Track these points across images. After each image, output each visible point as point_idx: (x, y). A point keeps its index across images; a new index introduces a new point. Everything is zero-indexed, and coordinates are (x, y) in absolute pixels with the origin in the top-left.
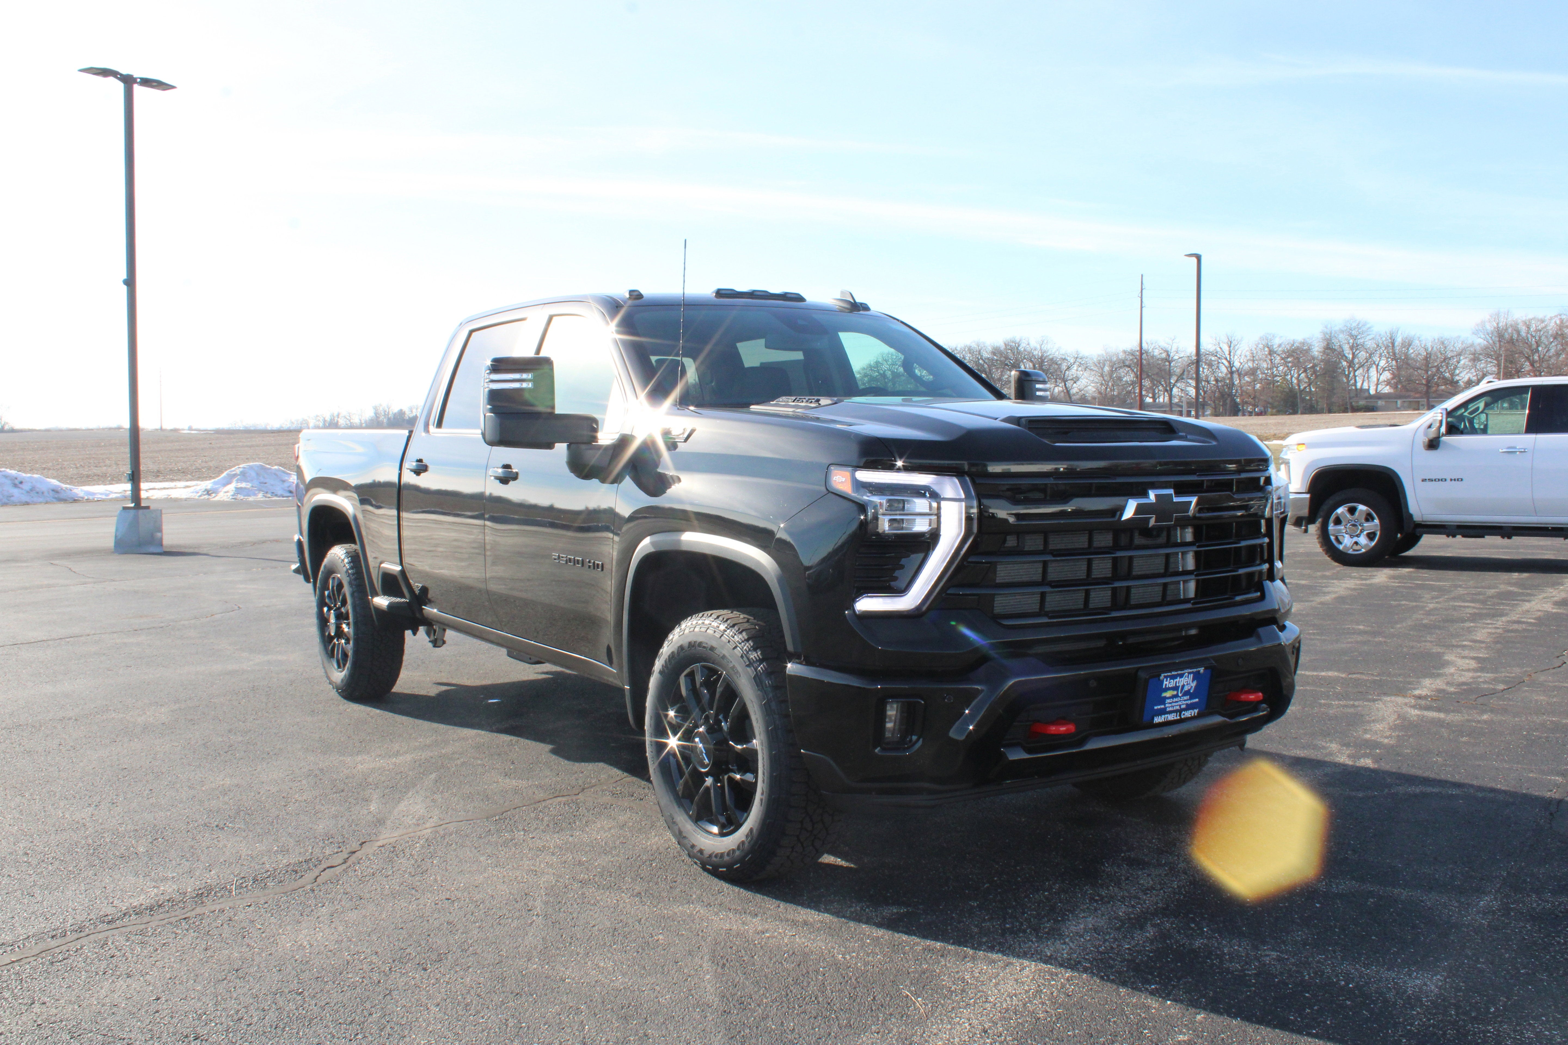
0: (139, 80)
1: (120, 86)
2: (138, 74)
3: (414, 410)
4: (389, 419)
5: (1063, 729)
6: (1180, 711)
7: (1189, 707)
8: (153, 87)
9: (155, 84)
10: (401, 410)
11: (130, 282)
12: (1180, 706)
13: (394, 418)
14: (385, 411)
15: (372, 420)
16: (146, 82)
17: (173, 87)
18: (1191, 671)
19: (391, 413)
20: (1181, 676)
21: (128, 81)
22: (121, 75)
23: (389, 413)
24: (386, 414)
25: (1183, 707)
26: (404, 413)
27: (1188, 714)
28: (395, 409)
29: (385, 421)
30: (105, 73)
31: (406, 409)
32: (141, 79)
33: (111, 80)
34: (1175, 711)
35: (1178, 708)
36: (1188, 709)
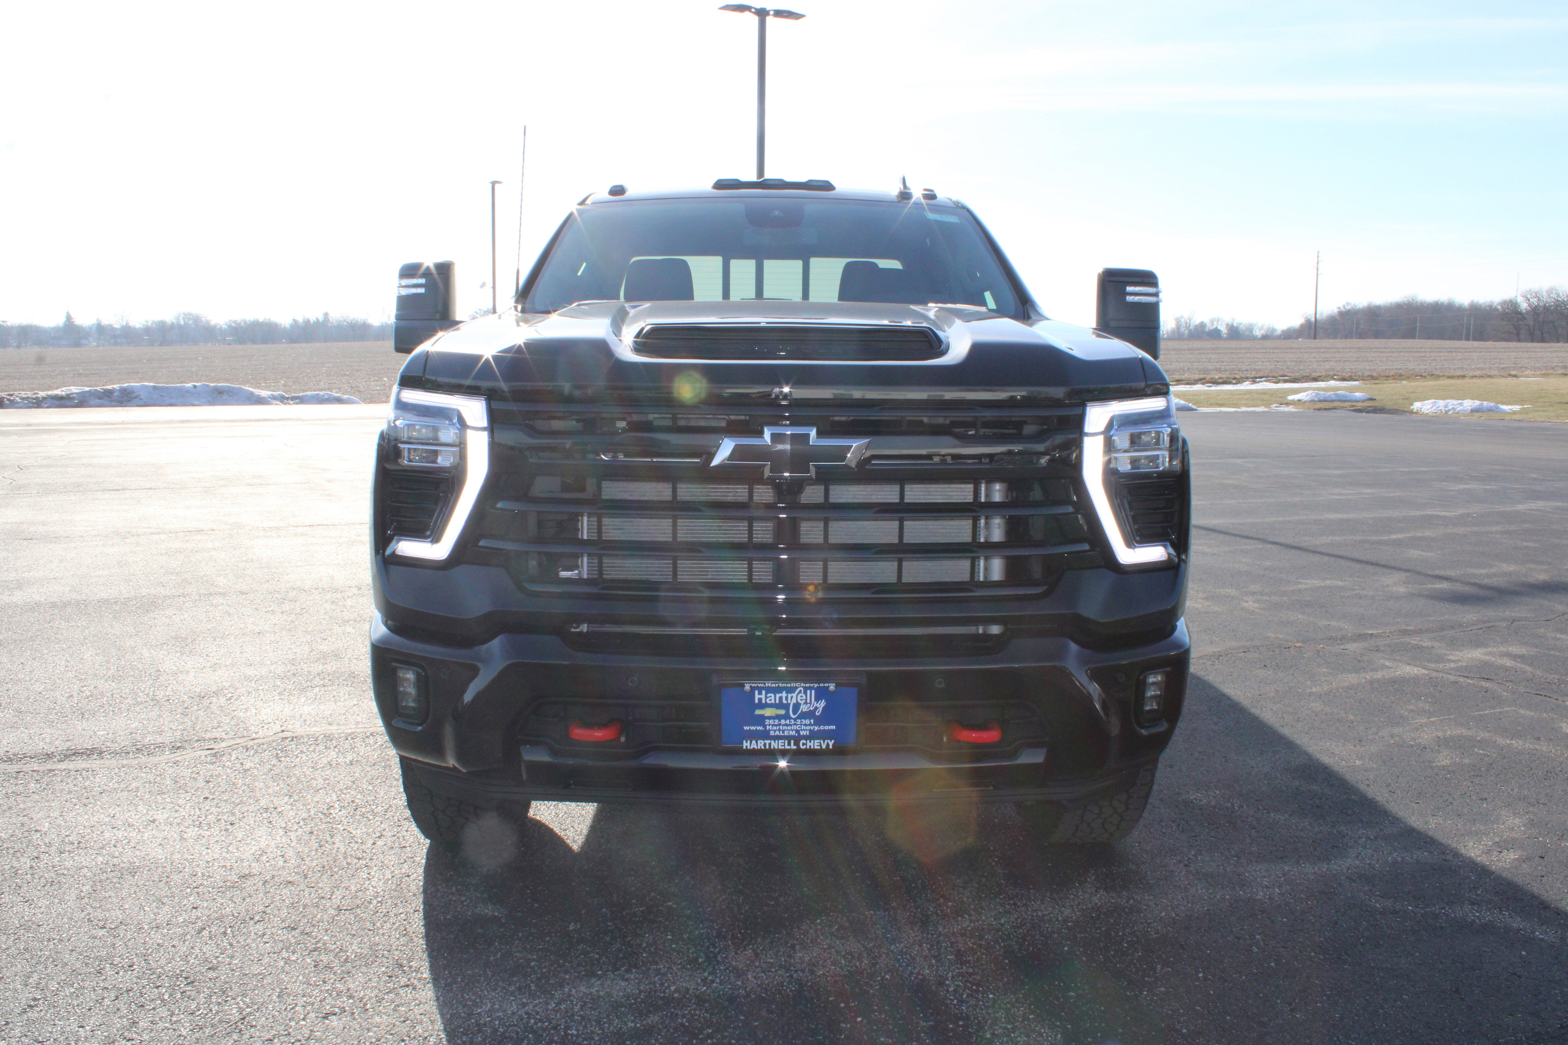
0: (772, 13)
1: (755, 19)
2: (770, 6)
3: (1215, 323)
4: (1190, 331)
6: (797, 738)
7: (816, 735)
8: (786, 17)
9: (785, 14)
10: (1202, 323)
13: (1195, 329)
14: (1187, 323)
15: (1173, 331)
16: (779, 14)
17: (802, 16)
19: (1192, 325)
20: (791, 690)
21: (762, 14)
22: (755, 9)
23: (1190, 325)
24: (1187, 326)
26: (1205, 325)
28: (1197, 321)
29: (1186, 332)
30: (741, 8)
31: (1206, 320)
32: (773, 11)
33: (747, 13)
34: (789, 738)
35: (793, 733)
36: (812, 736)
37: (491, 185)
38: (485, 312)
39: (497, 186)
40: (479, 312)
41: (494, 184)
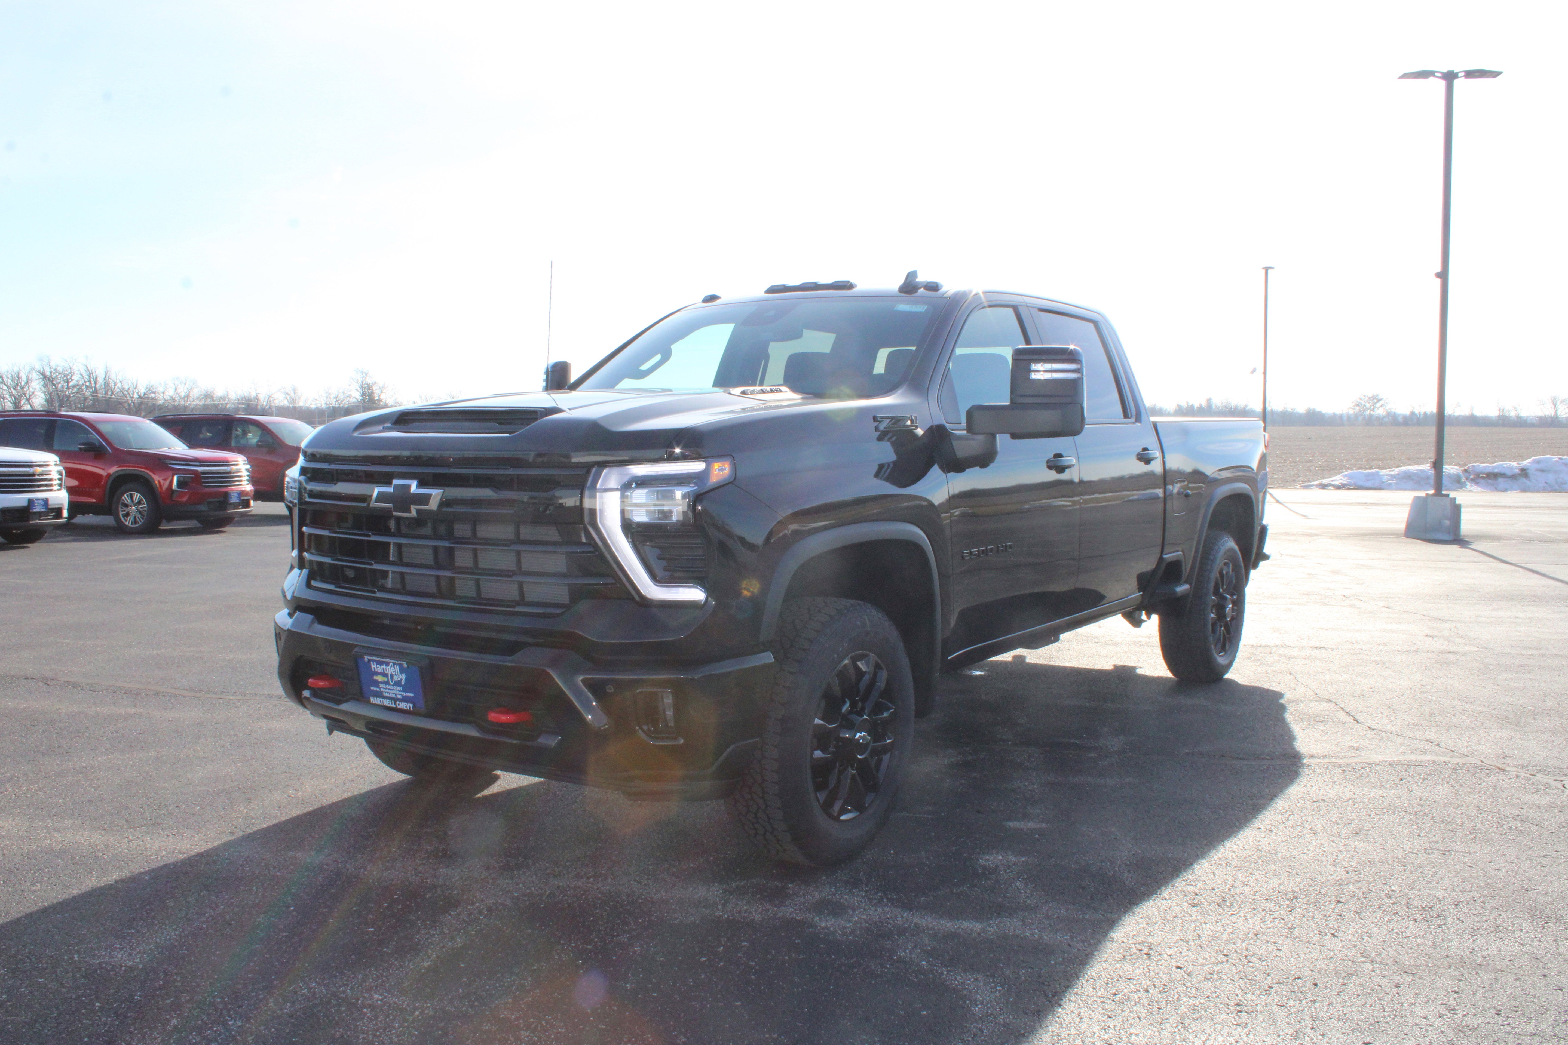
0: (1463, 74)
1: (1442, 84)
5: (321, 683)
6: (395, 700)
7: (404, 699)
8: (1479, 77)
9: (1477, 74)
11: (1443, 275)
12: (396, 695)
16: (1470, 74)
17: (1498, 74)
18: (397, 662)
20: (387, 664)
21: (1450, 77)
22: (1440, 73)
25: (400, 697)
27: (403, 706)
30: (1424, 74)
32: (1465, 72)
33: (1431, 78)
34: (391, 699)
35: (394, 696)
36: (403, 700)
37: (1264, 271)
38: (1369, 398)
39: (1269, 271)
40: (1363, 398)
41: (1267, 269)
